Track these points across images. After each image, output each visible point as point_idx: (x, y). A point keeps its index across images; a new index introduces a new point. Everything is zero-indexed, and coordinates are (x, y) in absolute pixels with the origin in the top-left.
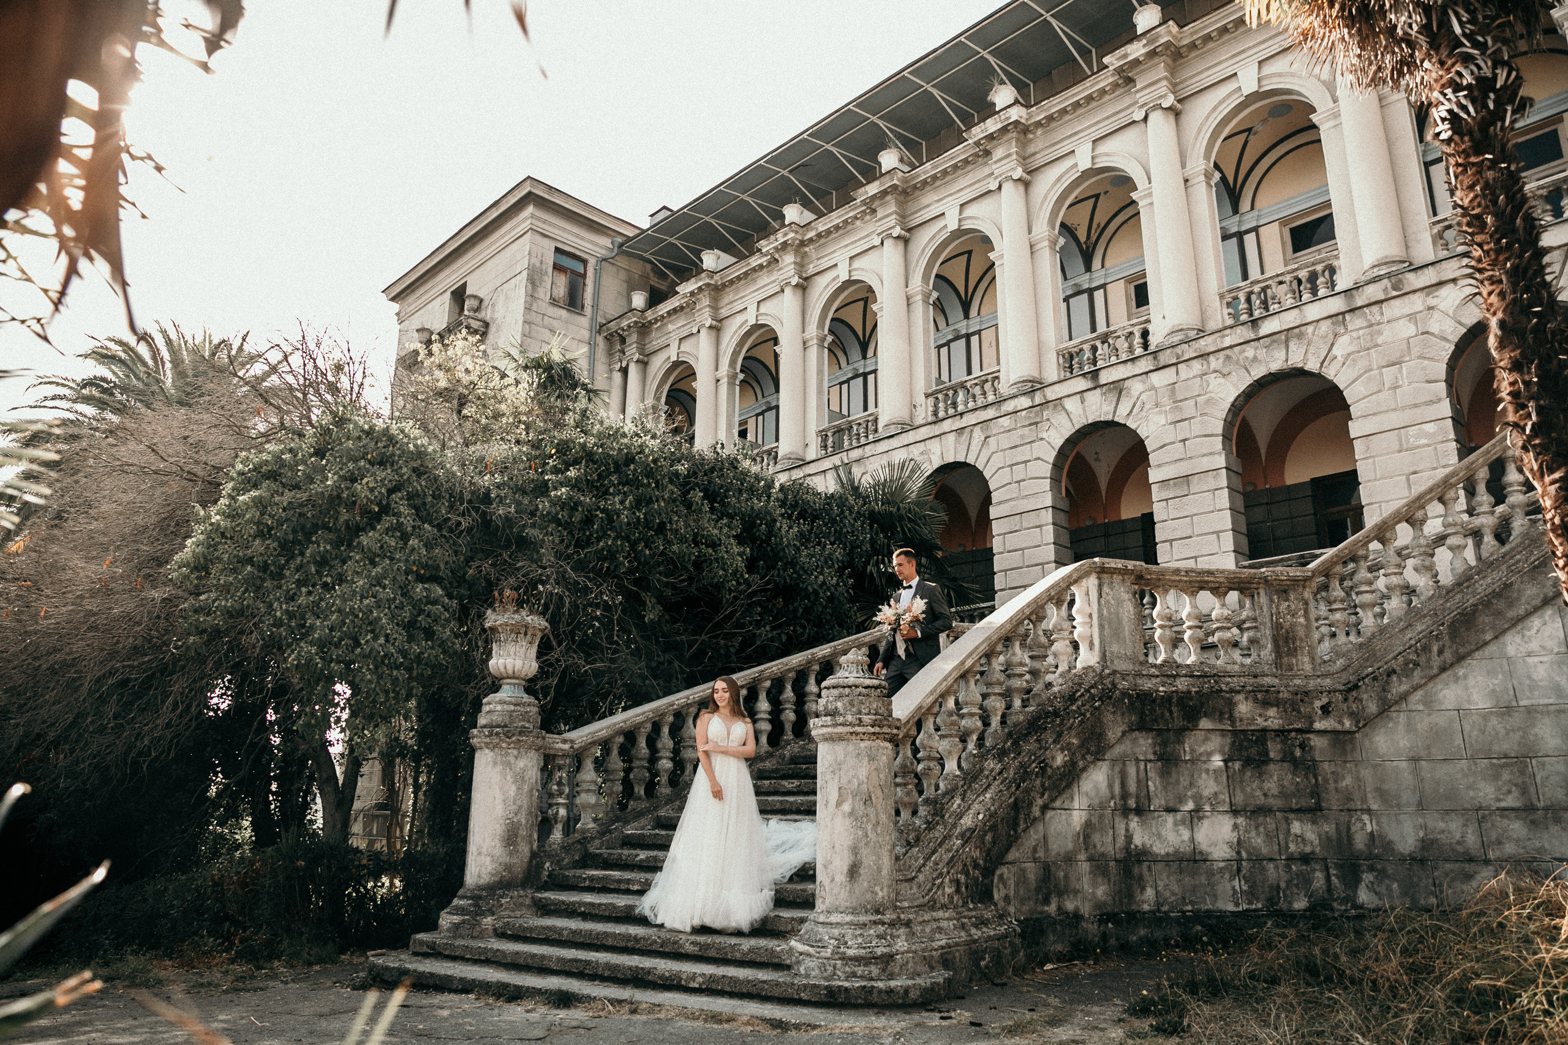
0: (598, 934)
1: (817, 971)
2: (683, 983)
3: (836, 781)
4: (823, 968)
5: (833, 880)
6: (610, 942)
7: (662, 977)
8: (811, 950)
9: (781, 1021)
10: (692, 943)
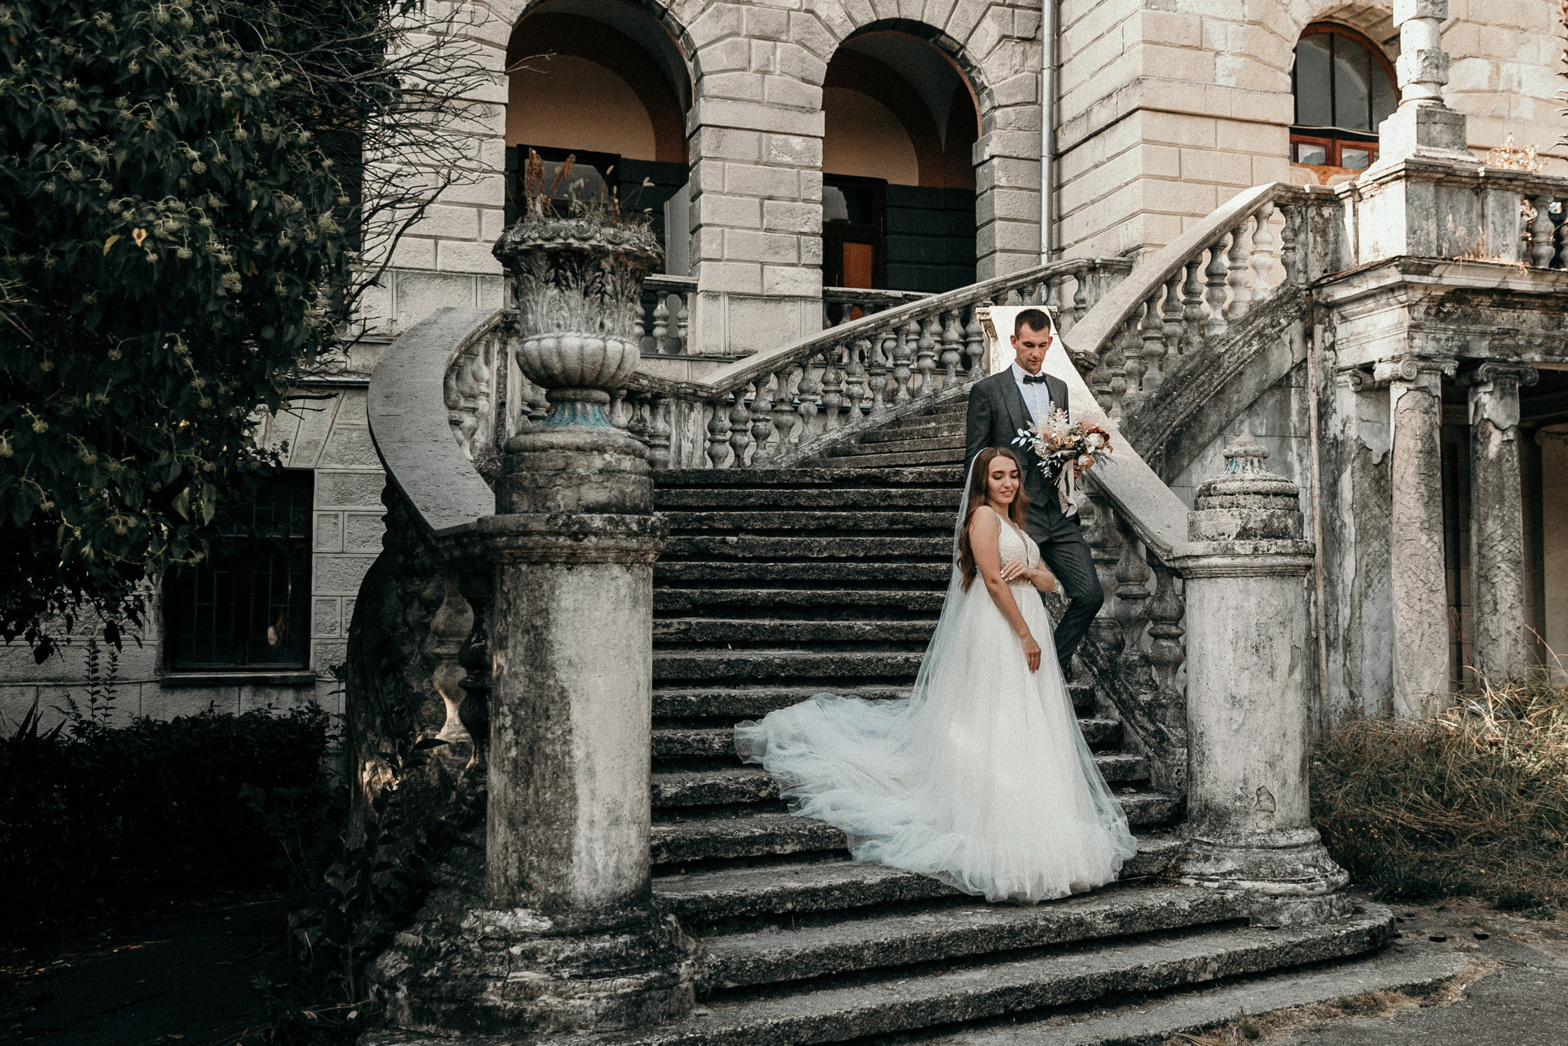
0: (939, 940)
1: (1312, 916)
2: (1190, 978)
3: (1287, 636)
4: (1317, 909)
5: (1284, 784)
6: (964, 949)
7: (1157, 978)
8: (1299, 887)
9: (1414, 986)
10: (1107, 917)
